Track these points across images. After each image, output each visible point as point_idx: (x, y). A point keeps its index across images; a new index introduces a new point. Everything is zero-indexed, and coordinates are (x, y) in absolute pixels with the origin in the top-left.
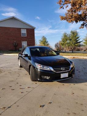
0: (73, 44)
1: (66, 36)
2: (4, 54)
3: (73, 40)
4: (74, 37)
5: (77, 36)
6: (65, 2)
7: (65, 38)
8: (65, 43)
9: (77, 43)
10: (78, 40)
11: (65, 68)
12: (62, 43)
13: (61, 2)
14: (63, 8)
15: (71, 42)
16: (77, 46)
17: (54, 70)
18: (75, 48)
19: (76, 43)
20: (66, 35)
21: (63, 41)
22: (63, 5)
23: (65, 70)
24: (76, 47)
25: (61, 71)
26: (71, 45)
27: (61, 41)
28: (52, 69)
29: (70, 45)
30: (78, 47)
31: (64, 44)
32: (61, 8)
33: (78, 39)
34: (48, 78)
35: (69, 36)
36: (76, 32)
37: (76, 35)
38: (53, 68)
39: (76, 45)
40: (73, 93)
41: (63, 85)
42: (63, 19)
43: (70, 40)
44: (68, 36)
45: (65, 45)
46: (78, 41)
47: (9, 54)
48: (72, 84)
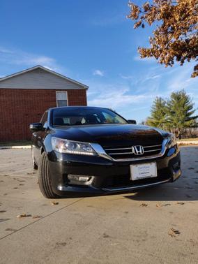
0: (179, 123)
1: (160, 105)
2: (13, 147)
3: (178, 112)
4: (179, 106)
5: (188, 105)
6: (146, 11)
7: (160, 109)
8: (160, 121)
9: (190, 119)
10: (190, 114)
11: (145, 149)
12: (154, 121)
13: (136, 11)
14: (143, 26)
15: (175, 119)
16: (189, 127)
17: (107, 152)
18: (186, 132)
19: (188, 120)
20: (162, 102)
21: (156, 117)
22: (142, 18)
23: (145, 155)
24: (188, 129)
25: (133, 156)
26: (175, 124)
27: (150, 116)
28: (101, 152)
29: (172, 124)
30: (193, 130)
31: (158, 123)
32: (138, 25)
33: (190, 111)
34: (88, 181)
35: (169, 105)
36: (184, 94)
37: (185, 102)
38: (104, 149)
39: (188, 123)
40: (177, 232)
41: (144, 205)
42: (145, 56)
43: (173, 113)
44: (166, 105)
45: (162, 126)
46: (192, 116)
47: (24, 147)
48: (174, 203)
